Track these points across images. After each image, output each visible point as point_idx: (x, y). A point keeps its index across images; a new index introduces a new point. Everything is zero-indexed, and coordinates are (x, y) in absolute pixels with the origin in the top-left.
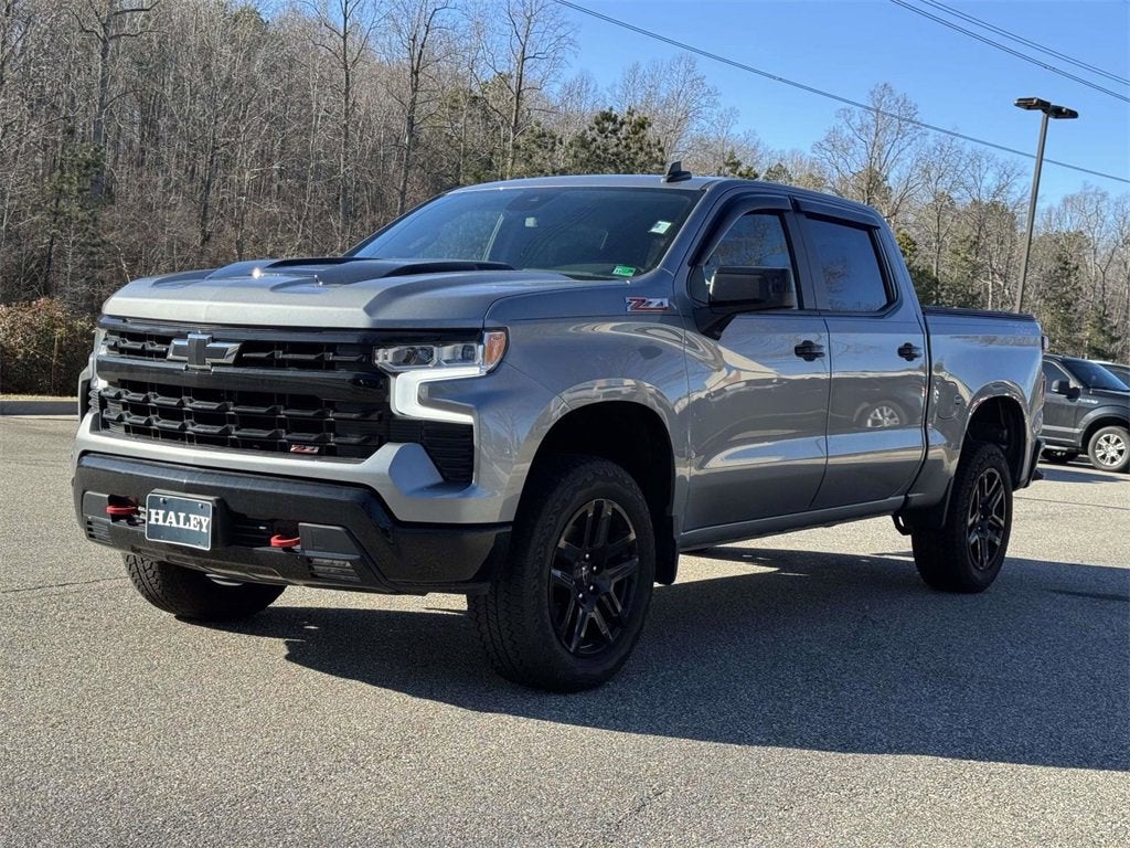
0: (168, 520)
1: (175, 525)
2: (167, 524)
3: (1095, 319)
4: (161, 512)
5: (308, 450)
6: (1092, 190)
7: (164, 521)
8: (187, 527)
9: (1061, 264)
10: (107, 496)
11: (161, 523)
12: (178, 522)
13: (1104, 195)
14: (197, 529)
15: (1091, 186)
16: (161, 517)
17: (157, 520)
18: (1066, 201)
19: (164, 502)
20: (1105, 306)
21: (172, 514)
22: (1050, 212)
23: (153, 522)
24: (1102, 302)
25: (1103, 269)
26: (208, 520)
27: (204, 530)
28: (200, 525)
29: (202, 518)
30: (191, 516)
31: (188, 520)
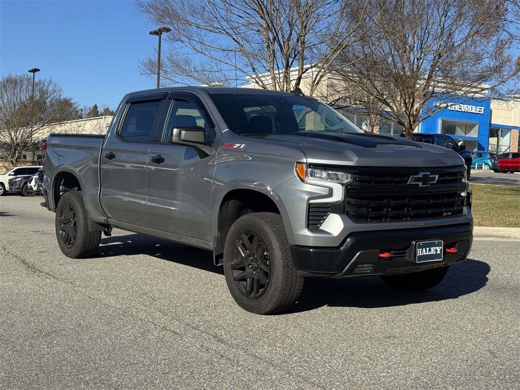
0: (423, 252)
1: (425, 253)
2: (423, 254)
4: (421, 250)
5: (448, 214)
8: (430, 253)
10: (379, 250)
11: (421, 254)
14: (435, 253)
19: (422, 245)
21: (424, 249)
23: (418, 254)
26: (440, 248)
27: (439, 252)
28: (436, 251)
29: (437, 248)
30: (432, 248)
31: (430, 250)
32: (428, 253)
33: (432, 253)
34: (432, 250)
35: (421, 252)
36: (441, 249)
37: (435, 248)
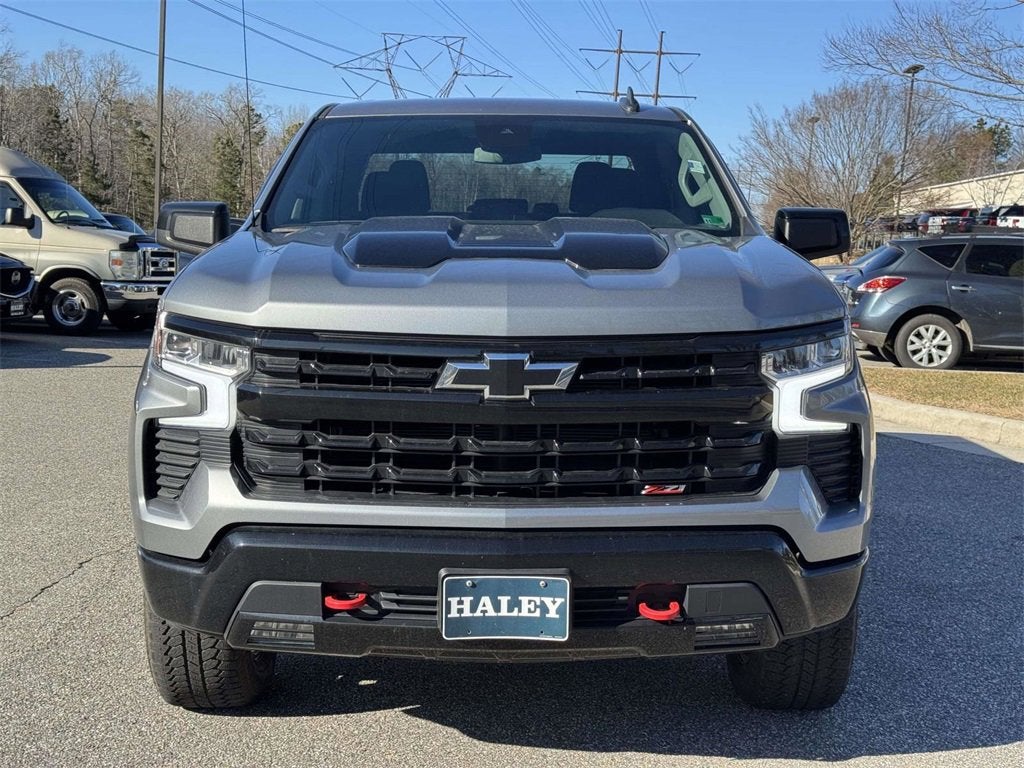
0: (480, 608)
1: (491, 613)
2: (478, 614)
3: (88, 168)
4: (467, 600)
5: (669, 489)
6: (69, 48)
7: (473, 608)
8: (515, 613)
9: (52, 117)
10: (319, 585)
11: (467, 613)
12: (497, 608)
13: (80, 53)
14: (537, 614)
15: (67, 45)
16: (466, 607)
17: (460, 611)
18: (48, 57)
19: (474, 586)
20: (94, 156)
21: (486, 600)
22: (33, 67)
23: (454, 614)
24: (91, 152)
25: (89, 121)
26: (559, 601)
27: (552, 614)
28: (544, 609)
29: (548, 601)
30: (524, 600)
31: (514, 604)
32: (504, 612)
33: (525, 613)
34: (525, 606)
35: (459, 607)
36: (563, 605)
37: (537, 600)
